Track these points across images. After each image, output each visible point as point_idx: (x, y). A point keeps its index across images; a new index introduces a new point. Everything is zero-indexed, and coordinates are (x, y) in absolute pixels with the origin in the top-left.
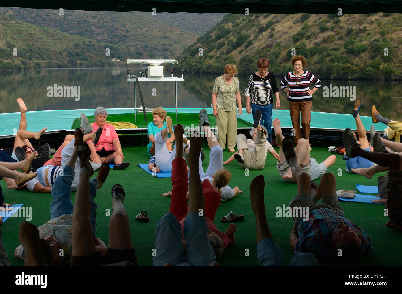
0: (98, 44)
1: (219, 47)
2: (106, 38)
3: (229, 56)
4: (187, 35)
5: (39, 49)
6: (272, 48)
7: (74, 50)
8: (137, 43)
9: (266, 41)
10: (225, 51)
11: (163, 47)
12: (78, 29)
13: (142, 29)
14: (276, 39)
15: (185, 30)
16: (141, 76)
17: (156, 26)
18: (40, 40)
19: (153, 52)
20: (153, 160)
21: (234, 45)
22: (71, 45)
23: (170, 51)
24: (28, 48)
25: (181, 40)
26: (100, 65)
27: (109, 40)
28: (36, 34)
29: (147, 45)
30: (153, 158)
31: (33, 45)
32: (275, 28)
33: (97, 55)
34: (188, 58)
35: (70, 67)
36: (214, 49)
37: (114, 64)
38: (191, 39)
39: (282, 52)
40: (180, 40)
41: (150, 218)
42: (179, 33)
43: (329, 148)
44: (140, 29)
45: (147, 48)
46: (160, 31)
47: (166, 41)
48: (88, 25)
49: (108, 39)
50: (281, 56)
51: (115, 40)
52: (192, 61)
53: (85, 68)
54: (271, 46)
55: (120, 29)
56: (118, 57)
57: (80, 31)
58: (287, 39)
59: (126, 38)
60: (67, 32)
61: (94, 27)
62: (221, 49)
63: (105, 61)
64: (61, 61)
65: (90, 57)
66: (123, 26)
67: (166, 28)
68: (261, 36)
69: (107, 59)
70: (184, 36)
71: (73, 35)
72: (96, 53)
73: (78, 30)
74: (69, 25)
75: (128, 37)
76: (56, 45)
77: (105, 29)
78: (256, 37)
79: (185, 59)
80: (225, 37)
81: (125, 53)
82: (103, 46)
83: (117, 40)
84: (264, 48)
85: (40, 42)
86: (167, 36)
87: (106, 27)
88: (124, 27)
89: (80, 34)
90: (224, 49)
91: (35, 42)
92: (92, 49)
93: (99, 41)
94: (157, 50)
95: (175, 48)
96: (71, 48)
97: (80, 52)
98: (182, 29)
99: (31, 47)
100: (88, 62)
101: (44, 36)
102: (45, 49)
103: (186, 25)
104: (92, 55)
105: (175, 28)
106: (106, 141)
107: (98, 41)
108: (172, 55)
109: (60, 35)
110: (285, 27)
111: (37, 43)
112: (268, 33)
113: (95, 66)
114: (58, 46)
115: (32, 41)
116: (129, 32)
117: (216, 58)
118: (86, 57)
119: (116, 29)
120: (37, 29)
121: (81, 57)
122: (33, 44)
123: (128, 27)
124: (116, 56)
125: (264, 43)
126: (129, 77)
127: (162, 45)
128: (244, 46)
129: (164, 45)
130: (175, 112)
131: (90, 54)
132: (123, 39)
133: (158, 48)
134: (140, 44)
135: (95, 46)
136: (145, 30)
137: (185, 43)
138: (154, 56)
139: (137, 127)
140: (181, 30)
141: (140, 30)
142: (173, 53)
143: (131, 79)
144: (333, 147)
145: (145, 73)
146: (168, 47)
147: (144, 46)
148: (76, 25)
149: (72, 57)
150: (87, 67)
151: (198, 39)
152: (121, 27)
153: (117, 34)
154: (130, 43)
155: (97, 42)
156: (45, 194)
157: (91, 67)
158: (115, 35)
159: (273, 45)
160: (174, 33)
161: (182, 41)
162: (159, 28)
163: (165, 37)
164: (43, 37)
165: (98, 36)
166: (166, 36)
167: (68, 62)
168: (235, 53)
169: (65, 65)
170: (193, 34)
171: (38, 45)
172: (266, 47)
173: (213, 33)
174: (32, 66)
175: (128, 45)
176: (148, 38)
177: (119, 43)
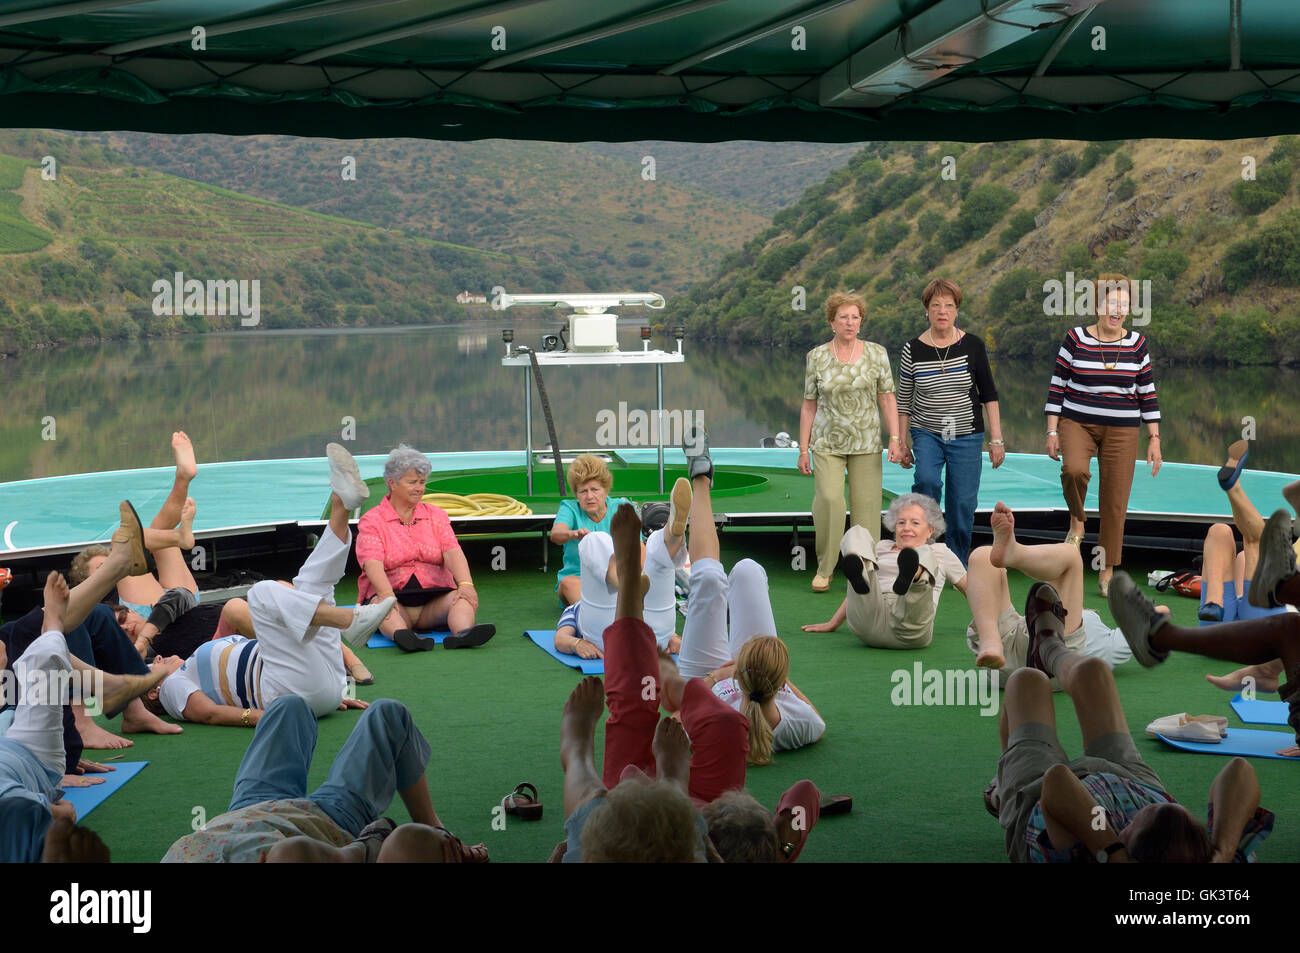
0: (411, 243)
1: (886, 243)
2: (436, 224)
3: (934, 275)
4: (712, 210)
5: (203, 263)
6: (1132, 239)
7: (326, 266)
8: (542, 241)
9: (1102, 214)
10: (914, 258)
11: (630, 252)
12: (341, 195)
13: (560, 192)
14: (1148, 203)
15: (705, 195)
16: (547, 349)
17: (606, 182)
18: (206, 233)
19: (599, 271)
20: (572, 616)
21: (953, 234)
22: (315, 248)
23: (654, 266)
24: (163, 259)
25: (693, 229)
26: (418, 317)
27: (448, 230)
28: (192, 212)
29: (576, 248)
30: (572, 610)
31: (181, 251)
32: (1135, 158)
33: (406, 284)
34: (755, 286)
35: (312, 326)
36: (861, 251)
37: (465, 314)
38: (726, 223)
39: (1195, 257)
40: (687, 227)
41: (546, 808)
42: (685, 204)
43: (1149, 575)
44: (554, 192)
45: (576, 255)
46: (620, 199)
47: (641, 233)
48: (376, 181)
49: (442, 229)
50: (1194, 274)
51: (469, 229)
52: (773, 299)
53: (365, 327)
54: (1127, 233)
55: (485, 194)
56: (479, 287)
57: (347, 201)
58: (1201, 200)
59: (504, 222)
60: (306, 207)
61: (395, 186)
62: (895, 252)
63: (432, 302)
64: (280, 304)
65: (383, 291)
66: (493, 182)
67: (642, 187)
68: (1073, 194)
69: (441, 297)
70: (701, 216)
71: (325, 216)
72: (404, 276)
73: (342, 198)
74: (310, 183)
75: (513, 220)
76: (261, 247)
77: (433, 195)
78: (1048, 199)
79: (743, 294)
80: (900, 204)
81: (503, 273)
82: (427, 251)
83: (475, 229)
84: (1097, 244)
85: (207, 240)
86: (645, 213)
87: (436, 186)
88: (499, 185)
89: (347, 213)
90: (905, 249)
91: (190, 239)
92: (389, 261)
93: (414, 234)
94: (612, 263)
95: (672, 255)
96: (315, 260)
97: (346, 273)
98: (696, 192)
99: (174, 256)
100: (374, 307)
101: (222, 220)
102: (224, 264)
103: (705, 179)
104: (390, 281)
105: (672, 188)
106: (421, 555)
107: (409, 234)
108: (664, 278)
109: (277, 214)
110: (1182, 155)
111: (197, 244)
112: (1100, 181)
113: (401, 323)
114: (270, 252)
115: (180, 236)
116: (515, 203)
117: (880, 288)
118: (367, 290)
119: (472, 195)
120: (200, 195)
121: (350, 291)
122: (183, 247)
123: (512, 186)
124: (471, 285)
125: (1094, 221)
126: (509, 351)
127: (629, 246)
128: (997, 237)
129: (636, 245)
130: (654, 460)
131: (380, 279)
132: (495, 227)
133: (616, 257)
134: (552, 244)
135: (399, 250)
136: (572, 194)
137: (705, 239)
138: (603, 283)
139: (530, 511)
140: (692, 194)
141: (553, 197)
142: (667, 273)
143: (514, 355)
144: (1164, 574)
145: (559, 340)
146: (650, 253)
147: (567, 249)
148: (333, 182)
149: (316, 291)
150: (371, 323)
151: (780, 219)
152: (488, 185)
153: (474, 209)
154: (517, 242)
155: (406, 236)
156: (219, 730)
157: (384, 324)
158: (468, 214)
159: (1139, 227)
160: (668, 204)
161: (696, 233)
162: (618, 187)
163: (639, 220)
164: (219, 222)
165: (410, 219)
166: (641, 215)
167: (305, 309)
168: (957, 266)
169: (293, 318)
170: (733, 209)
171: (197, 248)
172: (1106, 238)
173: (837, 192)
174: (173, 325)
175: (511, 246)
176: (580, 221)
177: (481, 240)
